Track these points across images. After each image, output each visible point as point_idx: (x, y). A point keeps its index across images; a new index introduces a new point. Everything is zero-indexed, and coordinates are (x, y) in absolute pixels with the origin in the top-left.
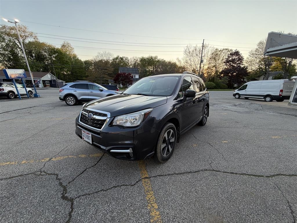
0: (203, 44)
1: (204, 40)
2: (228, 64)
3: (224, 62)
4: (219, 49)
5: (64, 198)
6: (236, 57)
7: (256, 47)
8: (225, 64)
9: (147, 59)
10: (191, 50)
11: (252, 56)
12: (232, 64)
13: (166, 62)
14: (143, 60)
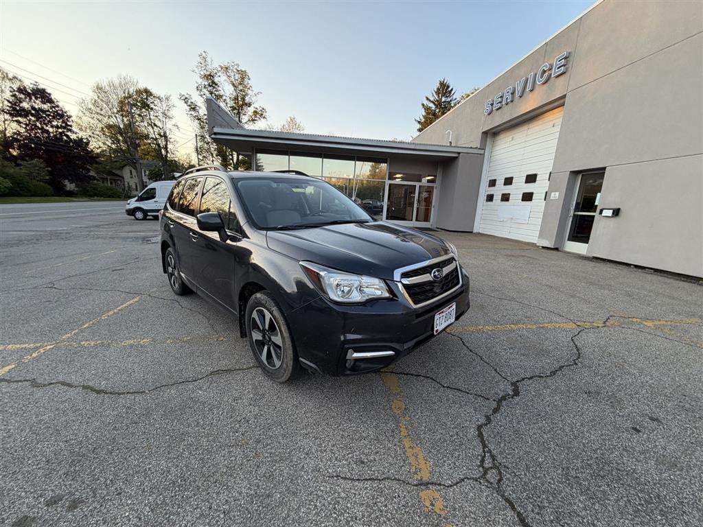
2: (21, 119)
3: (6, 112)
5: (516, 393)
6: (46, 106)
8: (9, 117)
11: (87, 113)
12: (38, 124)
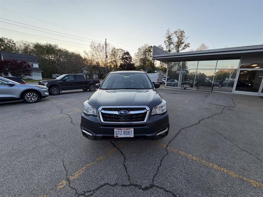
0: (106, 42)
1: (106, 39)
2: (123, 60)
3: (121, 59)
4: (116, 49)
6: (128, 56)
7: (137, 51)
8: (121, 60)
9: (45, 46)
10: (96, 45)
11: (136, 56)
12: (126, 61)
13: (69, 53)
14: (37, 46)
